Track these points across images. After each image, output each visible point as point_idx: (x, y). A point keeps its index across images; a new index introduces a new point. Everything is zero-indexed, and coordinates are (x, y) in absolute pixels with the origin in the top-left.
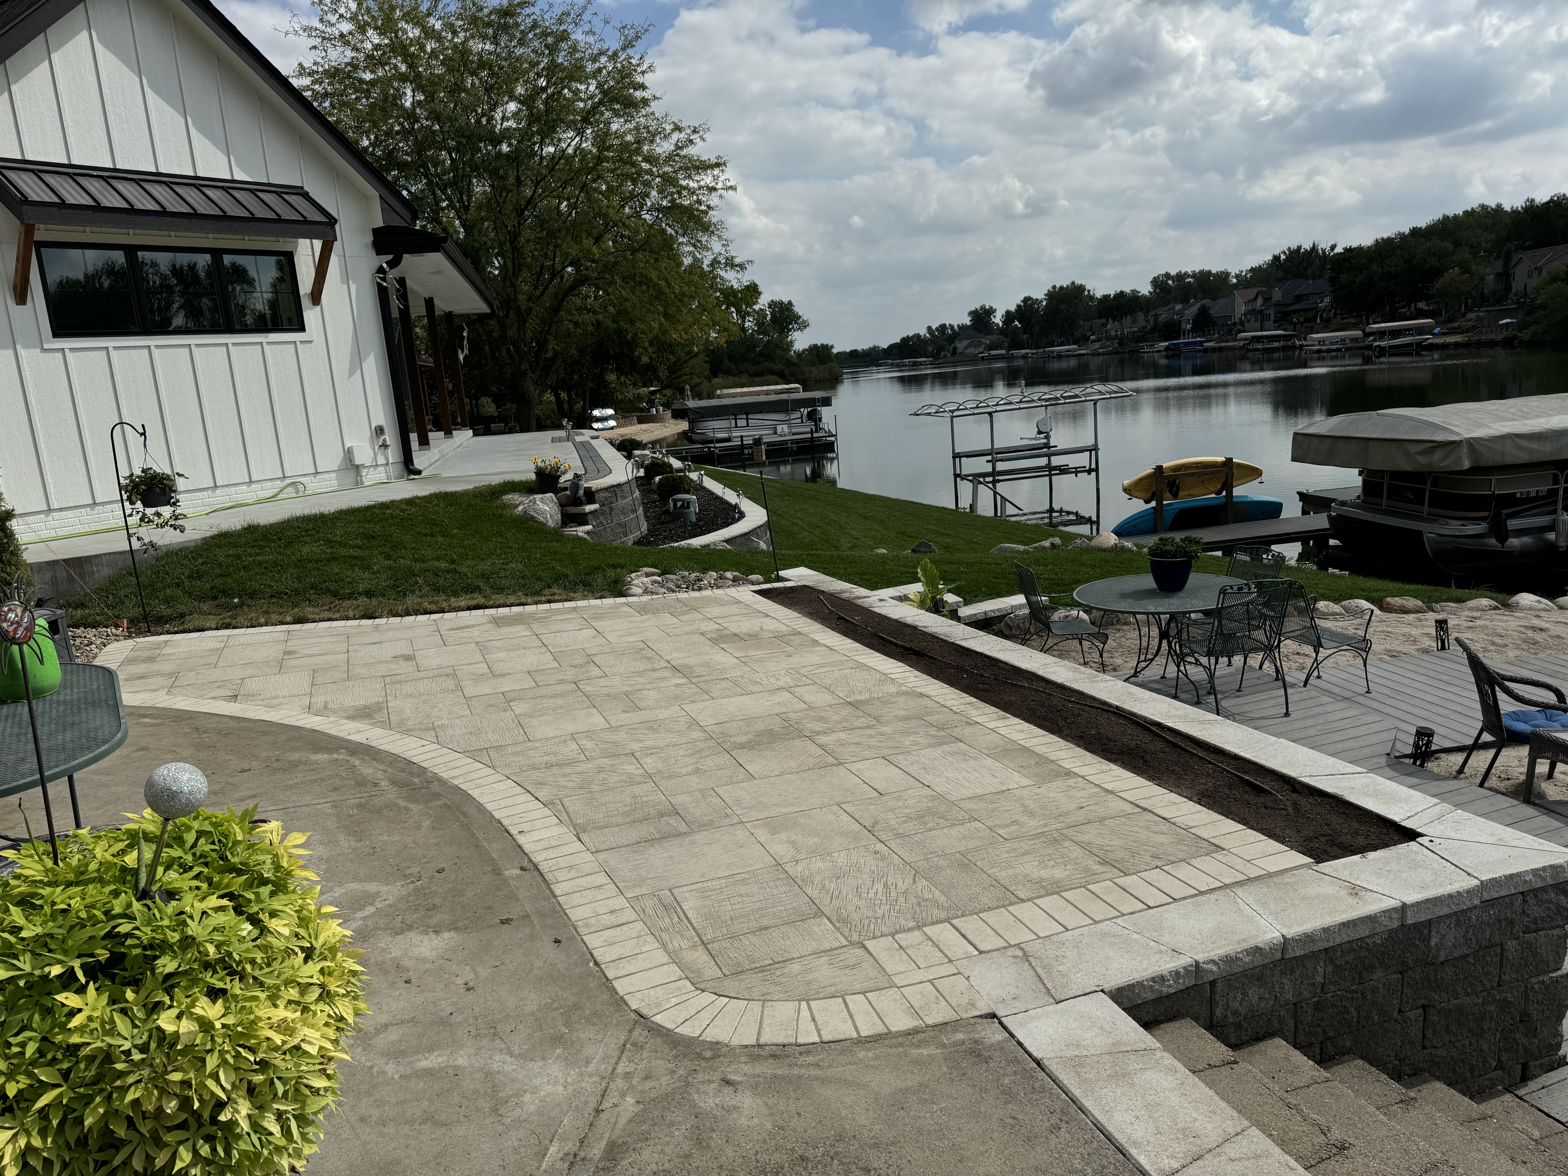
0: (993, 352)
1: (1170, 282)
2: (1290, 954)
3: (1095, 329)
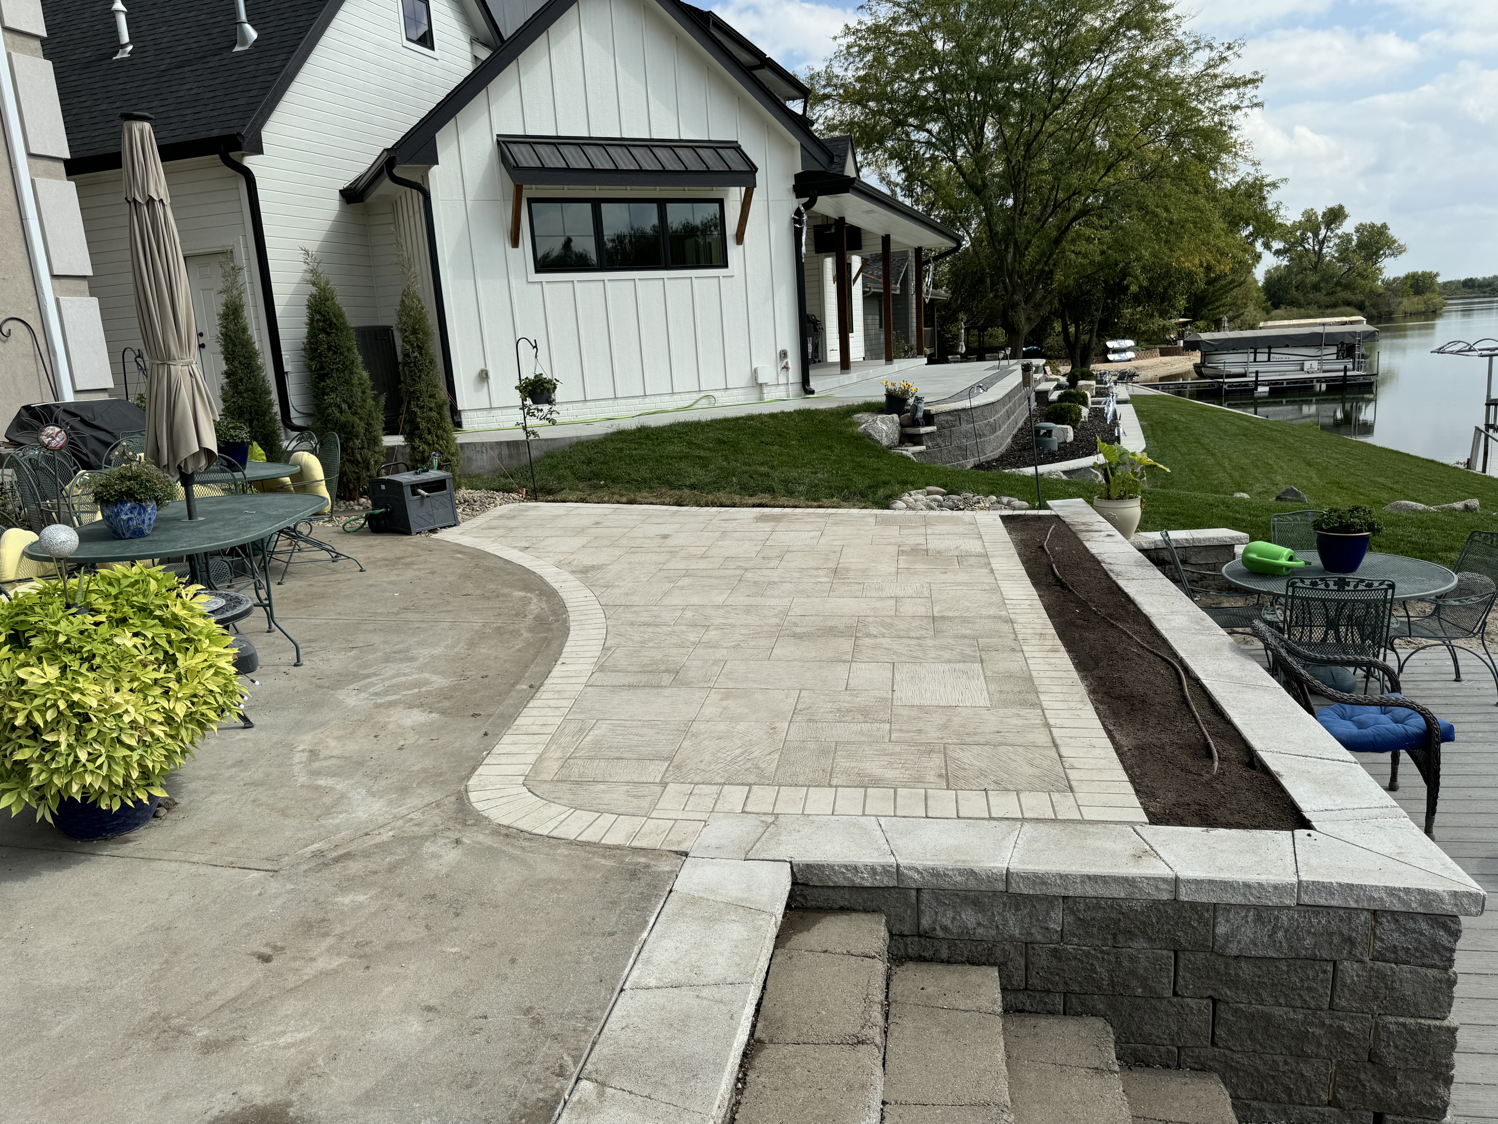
2: (1014, 889)
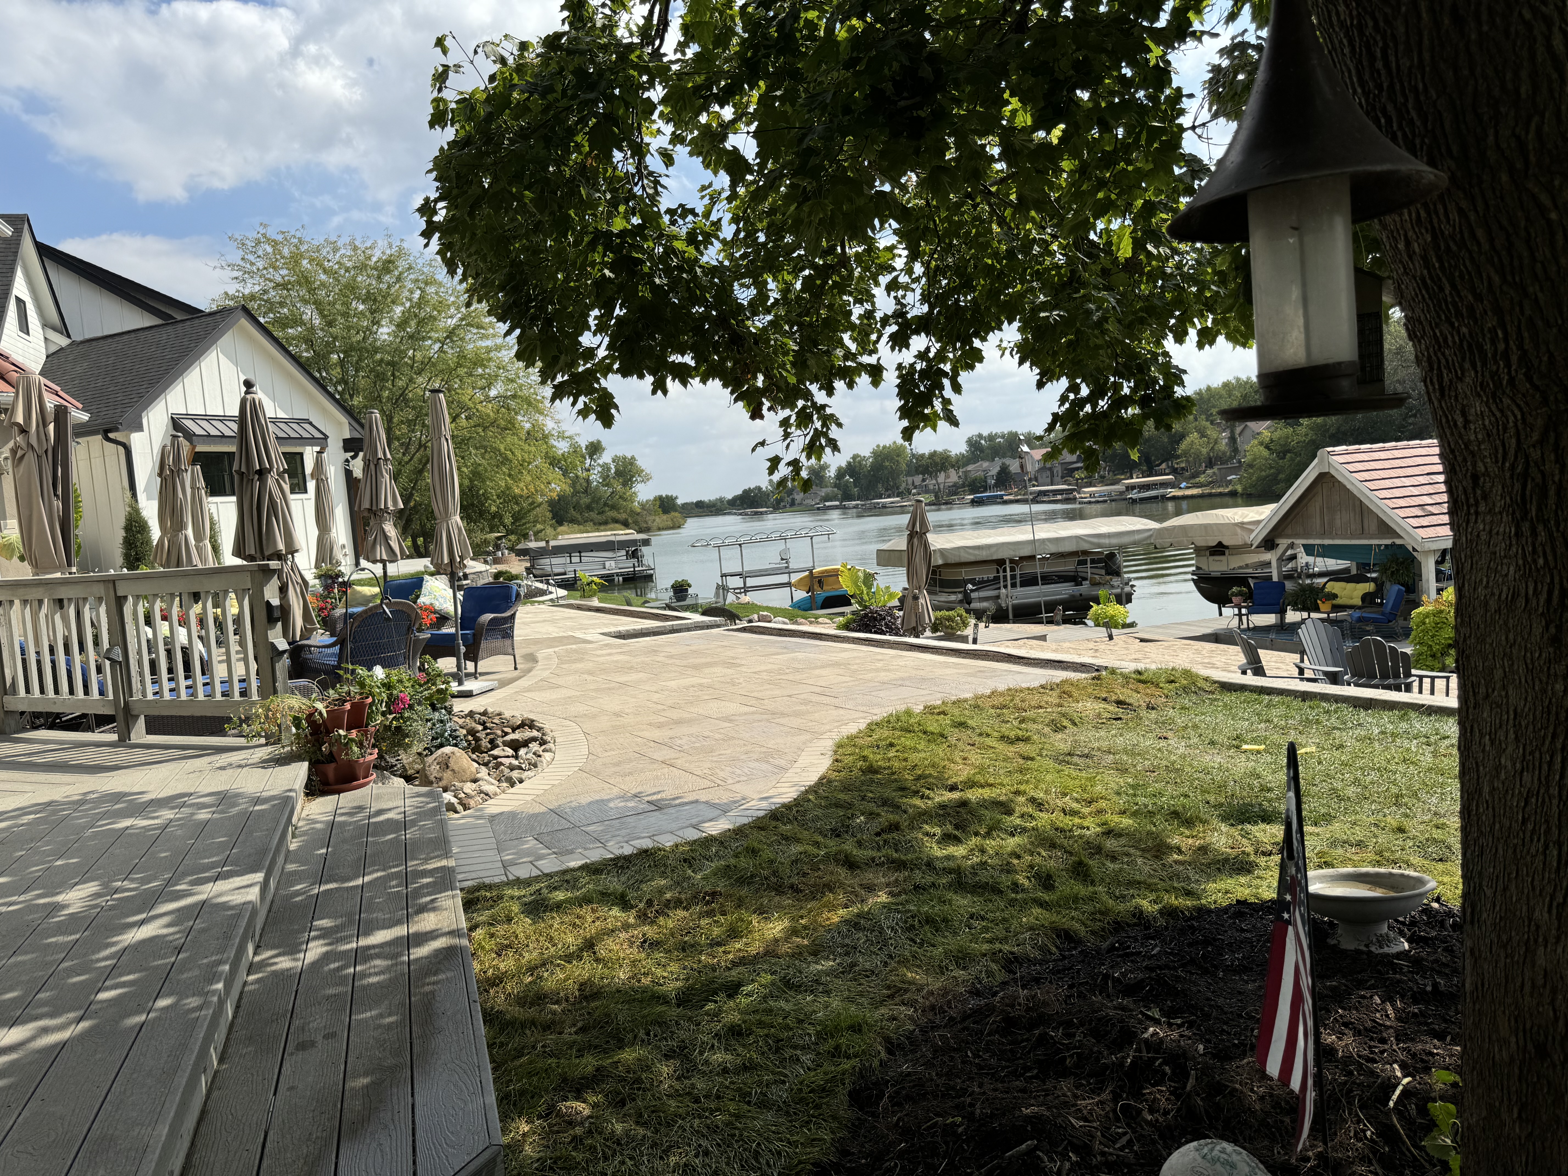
0: (827, 504)
1: (983, 442)
3: (917, 483)
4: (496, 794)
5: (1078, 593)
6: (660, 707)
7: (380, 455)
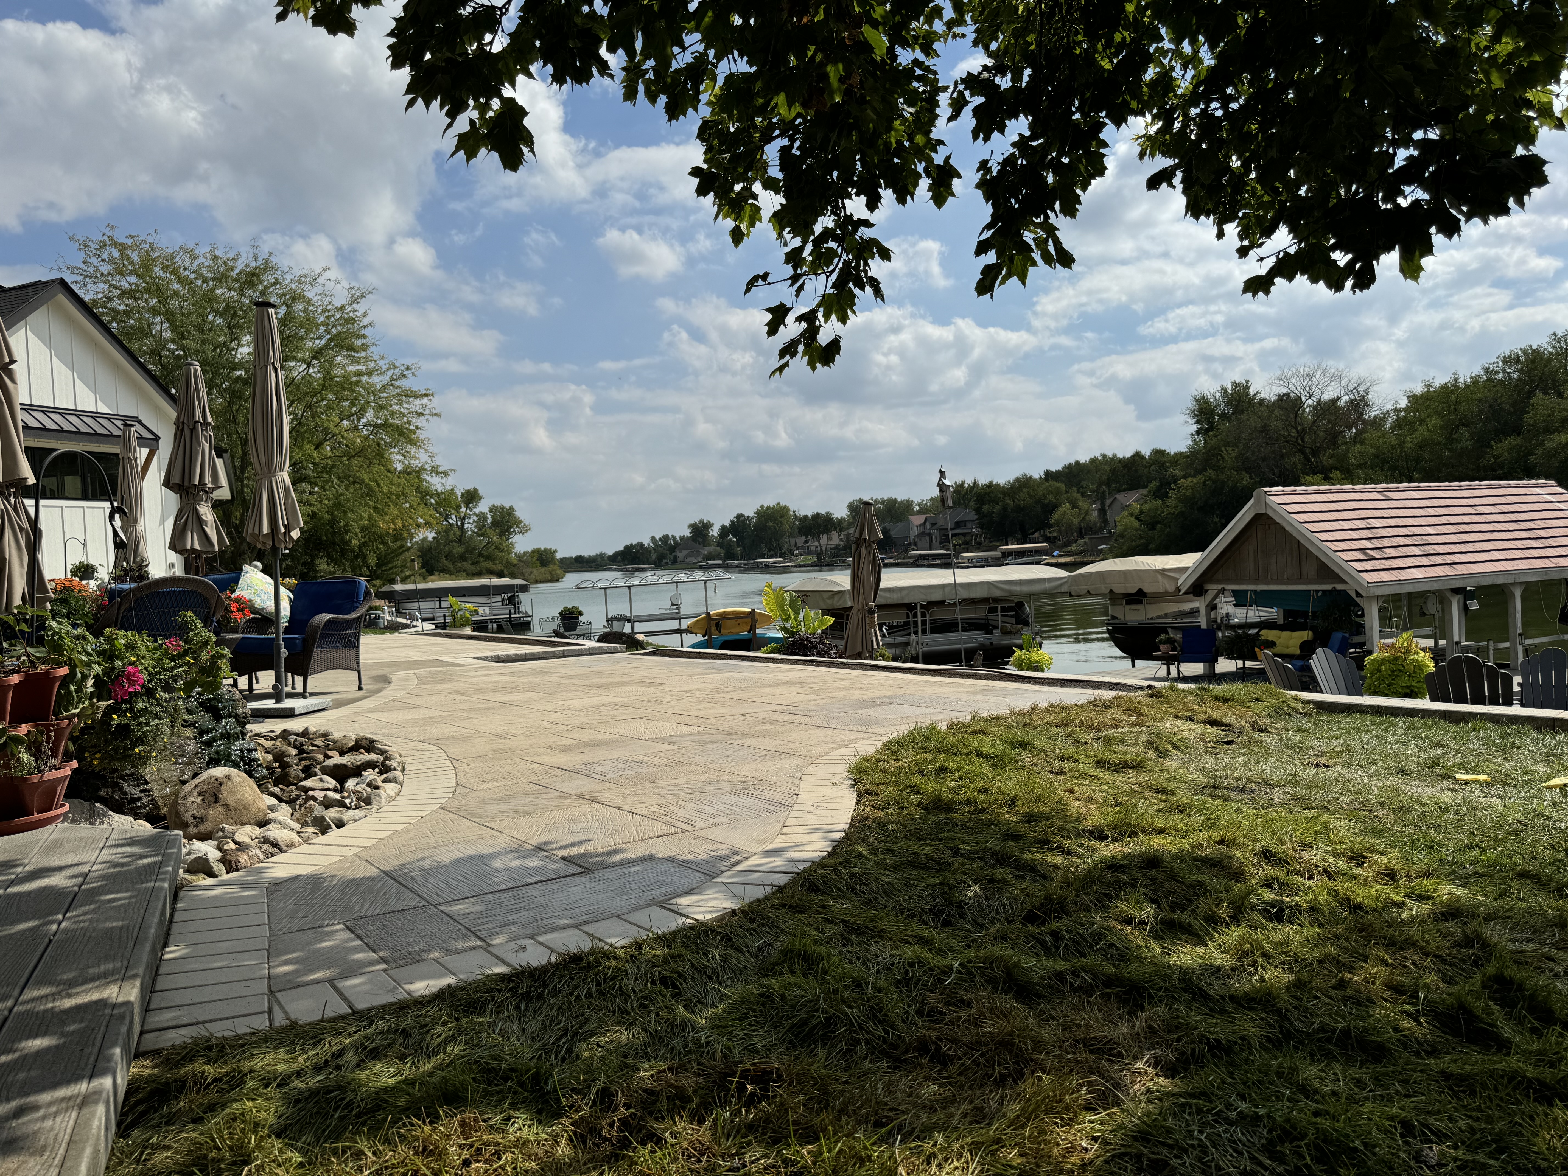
0: (710, 562)
3: (799, 545)
4: (292, 845)
5: (988, 643)
6: (561, 727)
7: (198, 417)
